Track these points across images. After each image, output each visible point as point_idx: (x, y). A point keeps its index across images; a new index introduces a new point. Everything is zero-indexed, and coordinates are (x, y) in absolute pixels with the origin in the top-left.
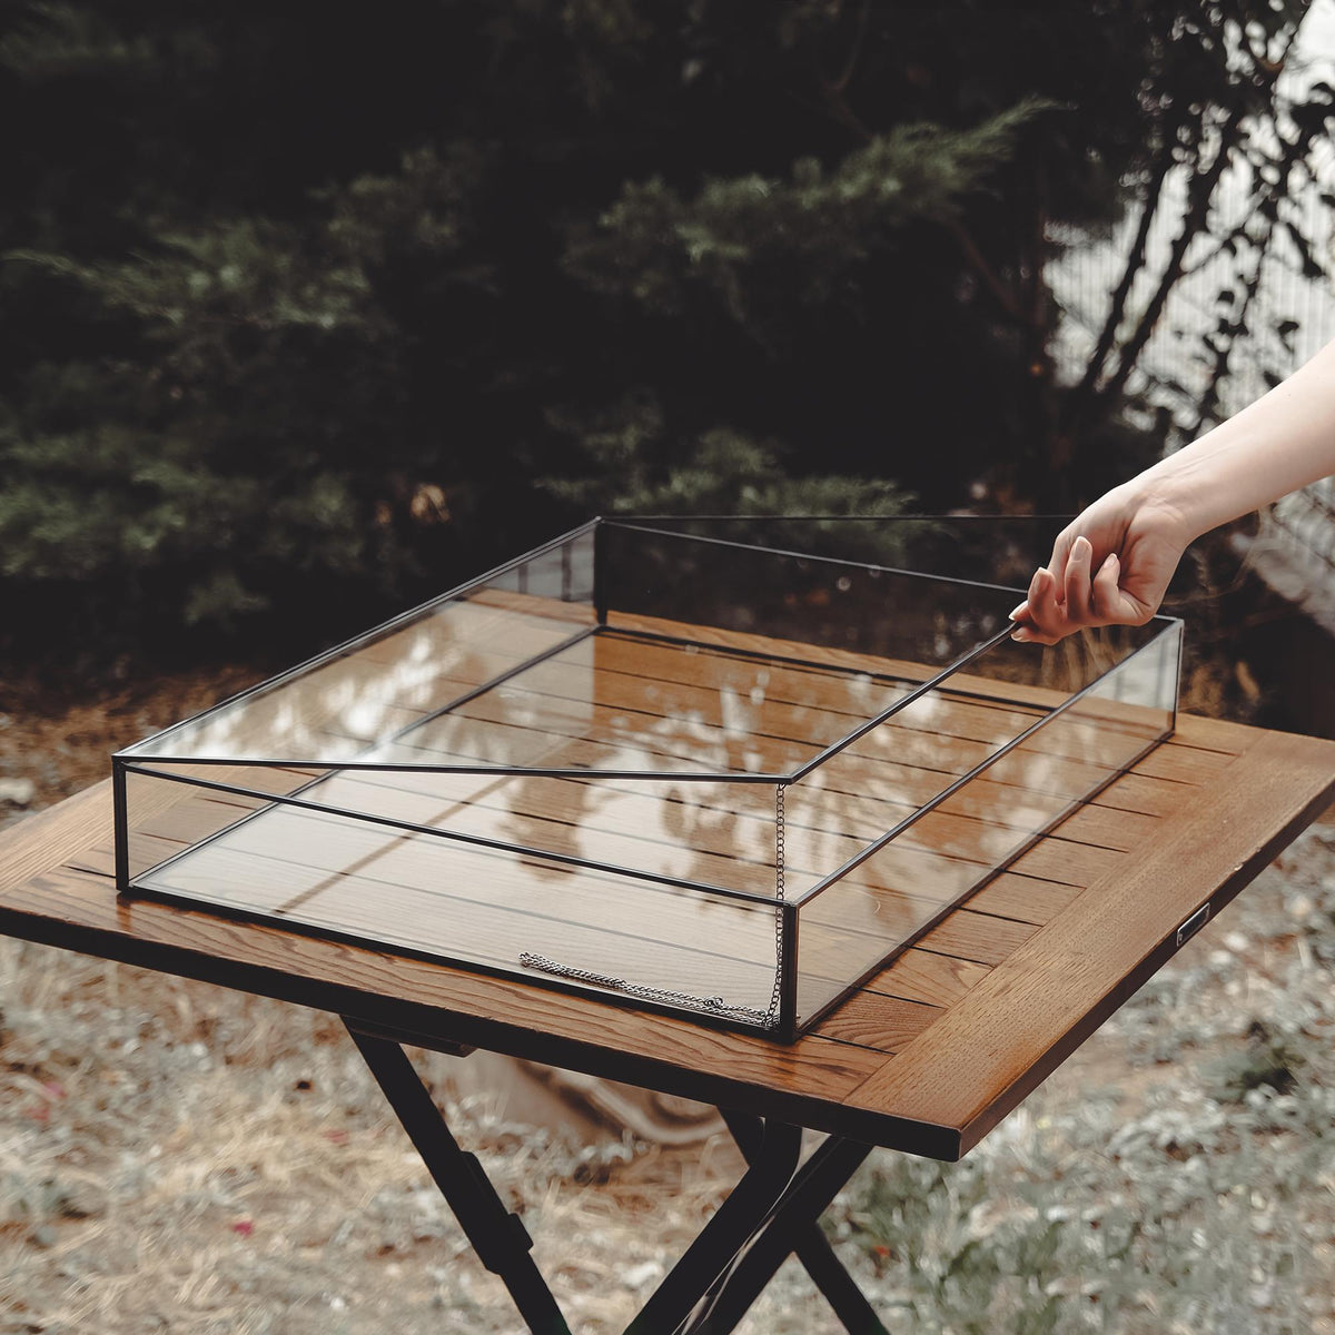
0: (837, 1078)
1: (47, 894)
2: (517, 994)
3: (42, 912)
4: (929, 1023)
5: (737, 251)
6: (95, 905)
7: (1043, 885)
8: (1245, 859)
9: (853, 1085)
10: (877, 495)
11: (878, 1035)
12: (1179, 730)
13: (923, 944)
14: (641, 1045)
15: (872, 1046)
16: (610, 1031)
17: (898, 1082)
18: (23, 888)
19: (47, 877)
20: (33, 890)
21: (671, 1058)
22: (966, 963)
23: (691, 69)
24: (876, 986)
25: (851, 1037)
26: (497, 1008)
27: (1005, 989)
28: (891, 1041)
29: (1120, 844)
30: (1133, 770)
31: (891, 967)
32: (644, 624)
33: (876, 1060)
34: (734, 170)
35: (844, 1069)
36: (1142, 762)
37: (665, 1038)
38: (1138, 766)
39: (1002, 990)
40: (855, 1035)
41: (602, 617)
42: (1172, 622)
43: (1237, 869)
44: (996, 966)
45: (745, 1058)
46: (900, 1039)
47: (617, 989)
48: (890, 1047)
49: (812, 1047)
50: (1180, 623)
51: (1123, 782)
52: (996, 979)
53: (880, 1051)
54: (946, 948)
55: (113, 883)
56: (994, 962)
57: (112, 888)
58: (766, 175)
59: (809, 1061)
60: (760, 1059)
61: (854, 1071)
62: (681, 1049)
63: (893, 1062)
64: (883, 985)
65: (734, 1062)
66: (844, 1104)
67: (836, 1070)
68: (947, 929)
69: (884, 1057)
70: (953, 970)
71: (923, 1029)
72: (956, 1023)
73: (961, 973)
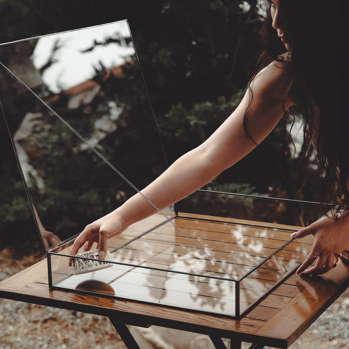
0: (252, 328)
1: (30, 289)
2: (162, 310)
3: (29, 294)
4: (277, 313)
5: (204, 123)
6: (43, 292)
9: (257, 330)
10: (244, 188)
11: (262, 317)
13: (273, 293)
14: (197, 321)
15: (261, 319)
16: (189, 318)
17: (269, 328)
18: (23, 288)
19: (29, 285)
20: (26, 288)
21: (205, 324)
22: (285, 297)
23: (188, 74)
24: (261, 304)
25: (255, 317)
26: (157, 314)
28: (266, 318)
31: (265, 299)
32: (188, 215)
33: (263, 323)
34: (202, 100)
35: (254, 326)
37: (204, 319)
39: (295, 304)
40: (256, 317)
41: (177, 214)
44: (293, 298)
45: (226, 324)
46: (269, 317)
49: (244, 320)
52: (294, 301)
53: (263, 321)
54: (279, 293)
55: (48, 286)
56: (293, 297)
57: (47, 287)
58: (211, 101)
59: (240, 323)
60: (230, 324)
61: (257, 326)
62: (208, 322)
63: (267, 323)
64: (263, 303)
65: (223, 325)
66: (255, 334)
67: (252, 326)
68: (279, 289)
69: (265, 322)
70: (281, 299)
71: (275, 314)
72: (283, 312)
73: (284, 300)
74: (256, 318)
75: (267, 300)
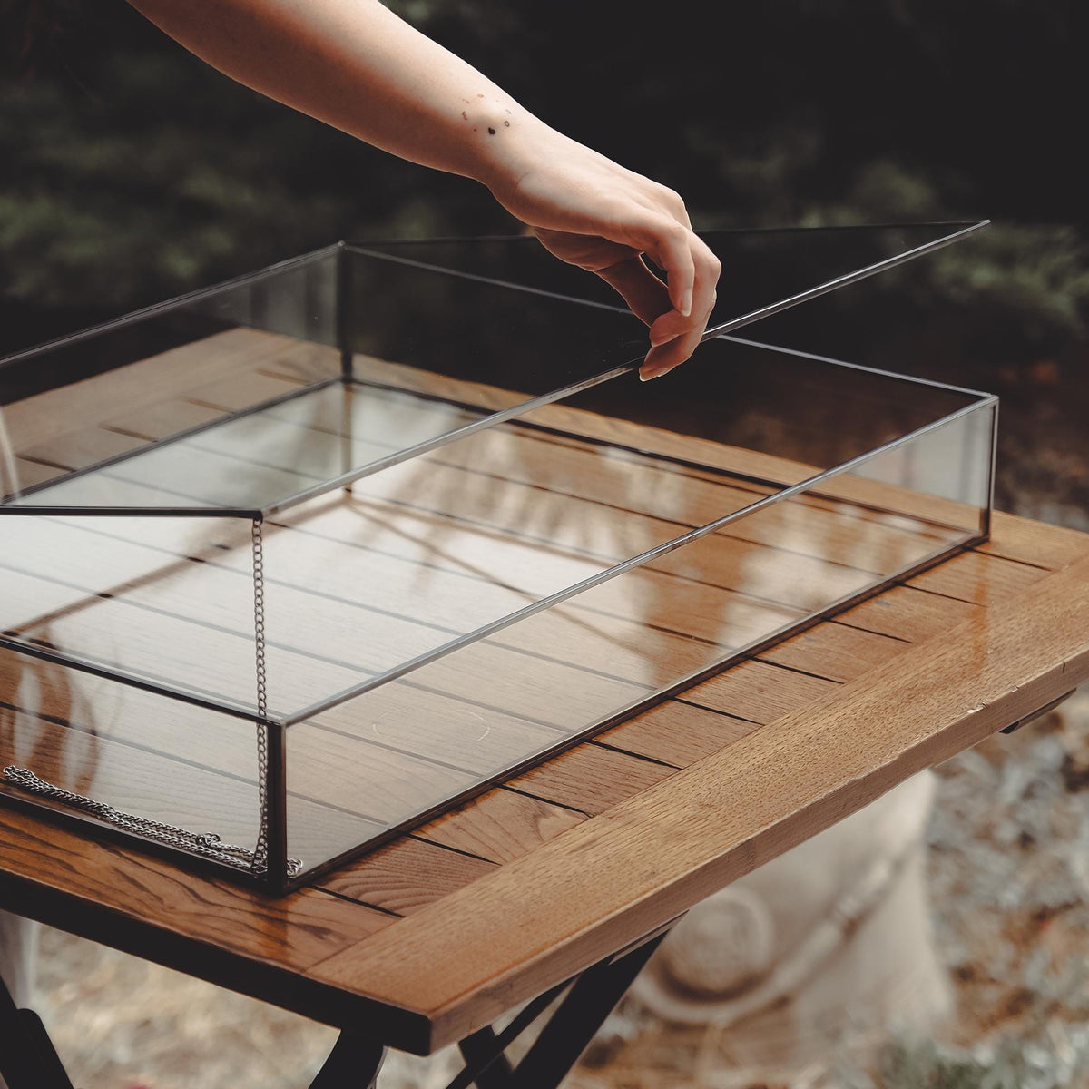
0: (316, 943)
4: (468, 881)
7: (712, 718)
8: (988, 700)
9: (327, 951)
11: (395, 892)
12: (995, 535)
13: (516, 783)
14: (95, 887)
15: (381, 905)
16: (70, 868)
17: (387, 952)
21: (123, 905)
22: (558, 810)
24: (431, 833)
25: (361, 893)
27: (591, 843)
28: (407, 901)
29: (840, 673)
30: (909, 583)
31: (462, 810)
33: (371, 920)
35: (327, 931)
36: (926, 573)
38: (919, 577)
39: (583, 846)
40: (366, 891)
42: (983, 398)
43: (971, 712)
44: (594, 816)
45: (213, 910)
46: (420, 898)
47: (103, 818)
48: (402, 907)
49: (310, 905)
50: (992, 400)
51: (888, 597)
52: (585, 831)
53: (388, 912)
54: (545, 789)
56: (593, 810)
59: (291, 918)
60: (232, 915)
61: (338, 935)
62: (143, 895)
63: (395, 928)
64: (440, 831)
65: (198, 915)
66: (304, 975)
67: (319, 932)
68: (559, 766)
69: (388, 919)
70: (535, 817)
71: (458, 887)
72: (502, 883)
73: (543, 822)
74: (363, 898)
75: (470, 814)
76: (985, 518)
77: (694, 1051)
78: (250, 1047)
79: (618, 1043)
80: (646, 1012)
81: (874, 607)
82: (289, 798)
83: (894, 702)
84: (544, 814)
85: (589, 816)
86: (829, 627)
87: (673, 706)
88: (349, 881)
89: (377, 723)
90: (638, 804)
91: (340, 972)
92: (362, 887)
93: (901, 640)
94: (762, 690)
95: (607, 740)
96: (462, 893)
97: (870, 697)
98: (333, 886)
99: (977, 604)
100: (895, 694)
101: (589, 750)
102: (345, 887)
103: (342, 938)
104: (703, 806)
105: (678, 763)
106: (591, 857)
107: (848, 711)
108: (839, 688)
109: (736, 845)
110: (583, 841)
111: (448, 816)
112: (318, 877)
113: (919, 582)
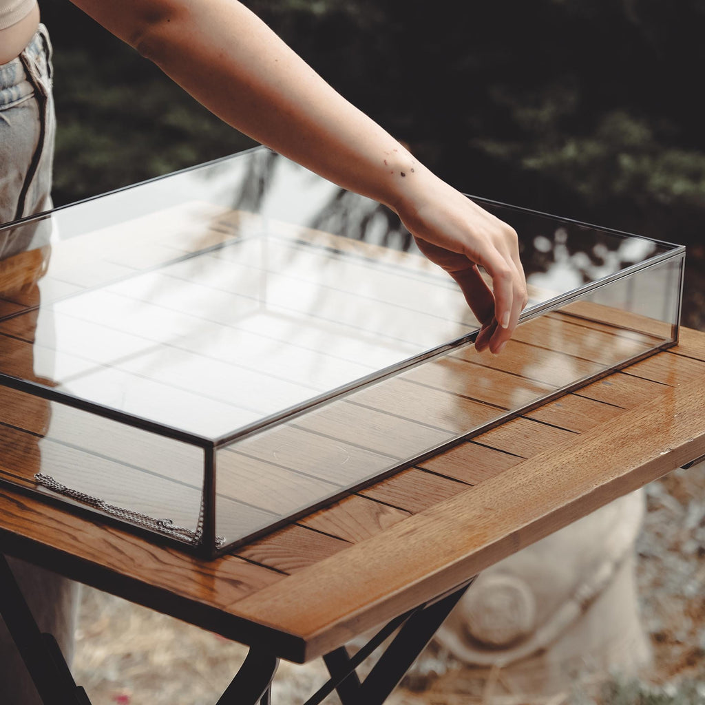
0: (233, 590)
4: (332, 553)
7: (494, 454)
8: (674, 447)
9: (239, 596)
11: (285, 559)
12: (681, 342)
13: (366, 492)
14: (91, 551)
15: (275, 567)
16: (75, 538)
17: (278, 597)
21: (109, 563)
22: (392, 509)
24: (310, 522)
25: (262, 559)
27: (412, 532)
28: (292, 565)
29: (578, 427)
30: (624, 371)
31: (330, 508)
33: (271, 578)
35: (240, 583)
36: (635, 365)
37: (114, 547)
38: (631, 367)
39: (408, 533)
40: (266, 558)
43: (662, 454)
44: (415, 514)
45: (167, 568)
46: (300, 564)
47: (97, 507)
48: (289, 568)
49: (230, 566)
51: (610, 380)
52: (408, 524)
53: (280, 572)
54: (383, 496)
56: (414, 510)
59: (217, 574)
60: (179, 571)
61: (247, 585)
62: (121, 557)
63: (284, 582)
64: (315, 521)
65: (157, 570)
66: (224, 610)
67: (235, 583)
68: (394, 482)
69: (280, 576)
70: (377, 514)
71: (326, 557)
72: (354, 555)
73: (382, 517)
74: (266, 562)
75: (335, 511)
76: (675, 331)
77: (483, 683)
78: (195, 673)
79: (433, 676)
80: (451, 657)
81: (601, 385)
82: (217, 498)
83: (612, 446)
84: (383, 512)
85: (412, 513)
86: (572, 397)
87: (469, 445)
88: (256, 551)
89: (277, 452)
90: (445, 507)
91: (248, 608)
92: (264, 556)
93: (619, 407)
94: (526, 437)
95: (425, 466)
96: (328, 561)
97: (597, 443)
98: (245, 554)
99: (669, 385)
100: (613, 441)
101: (414, 473)
102: (252, 555)
103: (250, 587)
104: (486, 509)
105: (471, 482)
106: (412, 540)
107: (582, 451)
108: (577, 437)
109: (507, 534)
110: (408, 529)
111: (320, 512)
112: (236, 549)
113: (631, 371)
